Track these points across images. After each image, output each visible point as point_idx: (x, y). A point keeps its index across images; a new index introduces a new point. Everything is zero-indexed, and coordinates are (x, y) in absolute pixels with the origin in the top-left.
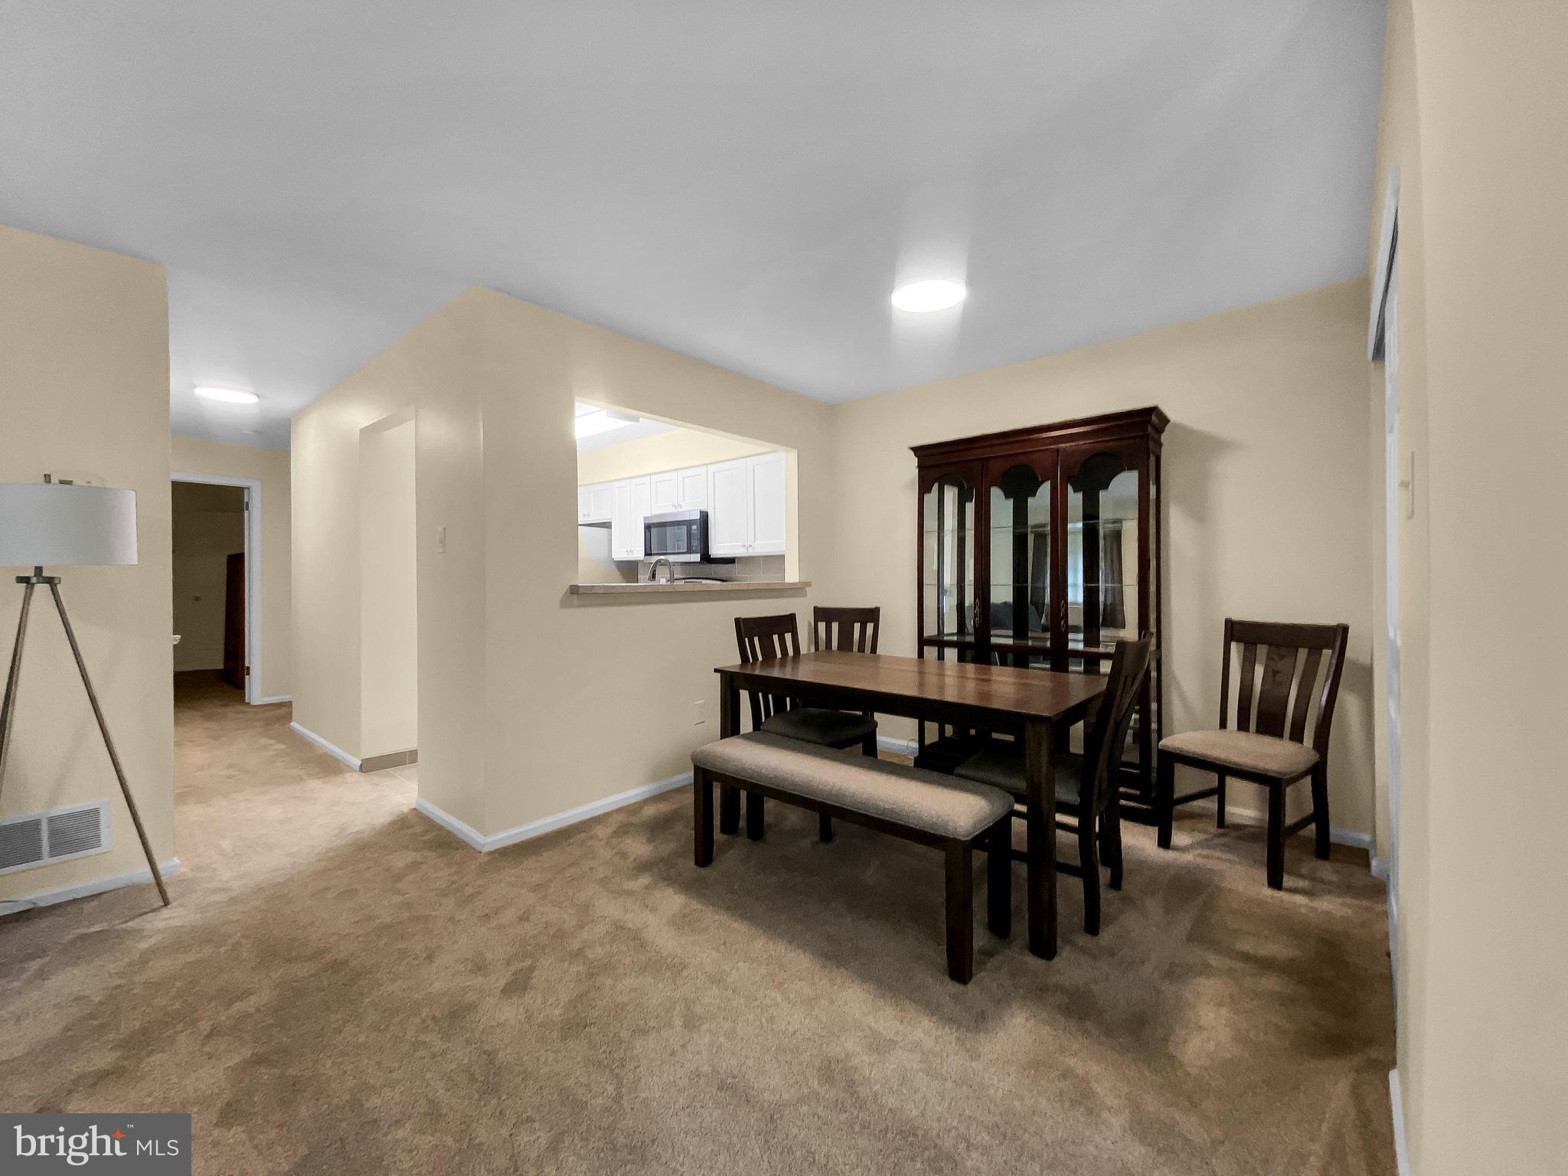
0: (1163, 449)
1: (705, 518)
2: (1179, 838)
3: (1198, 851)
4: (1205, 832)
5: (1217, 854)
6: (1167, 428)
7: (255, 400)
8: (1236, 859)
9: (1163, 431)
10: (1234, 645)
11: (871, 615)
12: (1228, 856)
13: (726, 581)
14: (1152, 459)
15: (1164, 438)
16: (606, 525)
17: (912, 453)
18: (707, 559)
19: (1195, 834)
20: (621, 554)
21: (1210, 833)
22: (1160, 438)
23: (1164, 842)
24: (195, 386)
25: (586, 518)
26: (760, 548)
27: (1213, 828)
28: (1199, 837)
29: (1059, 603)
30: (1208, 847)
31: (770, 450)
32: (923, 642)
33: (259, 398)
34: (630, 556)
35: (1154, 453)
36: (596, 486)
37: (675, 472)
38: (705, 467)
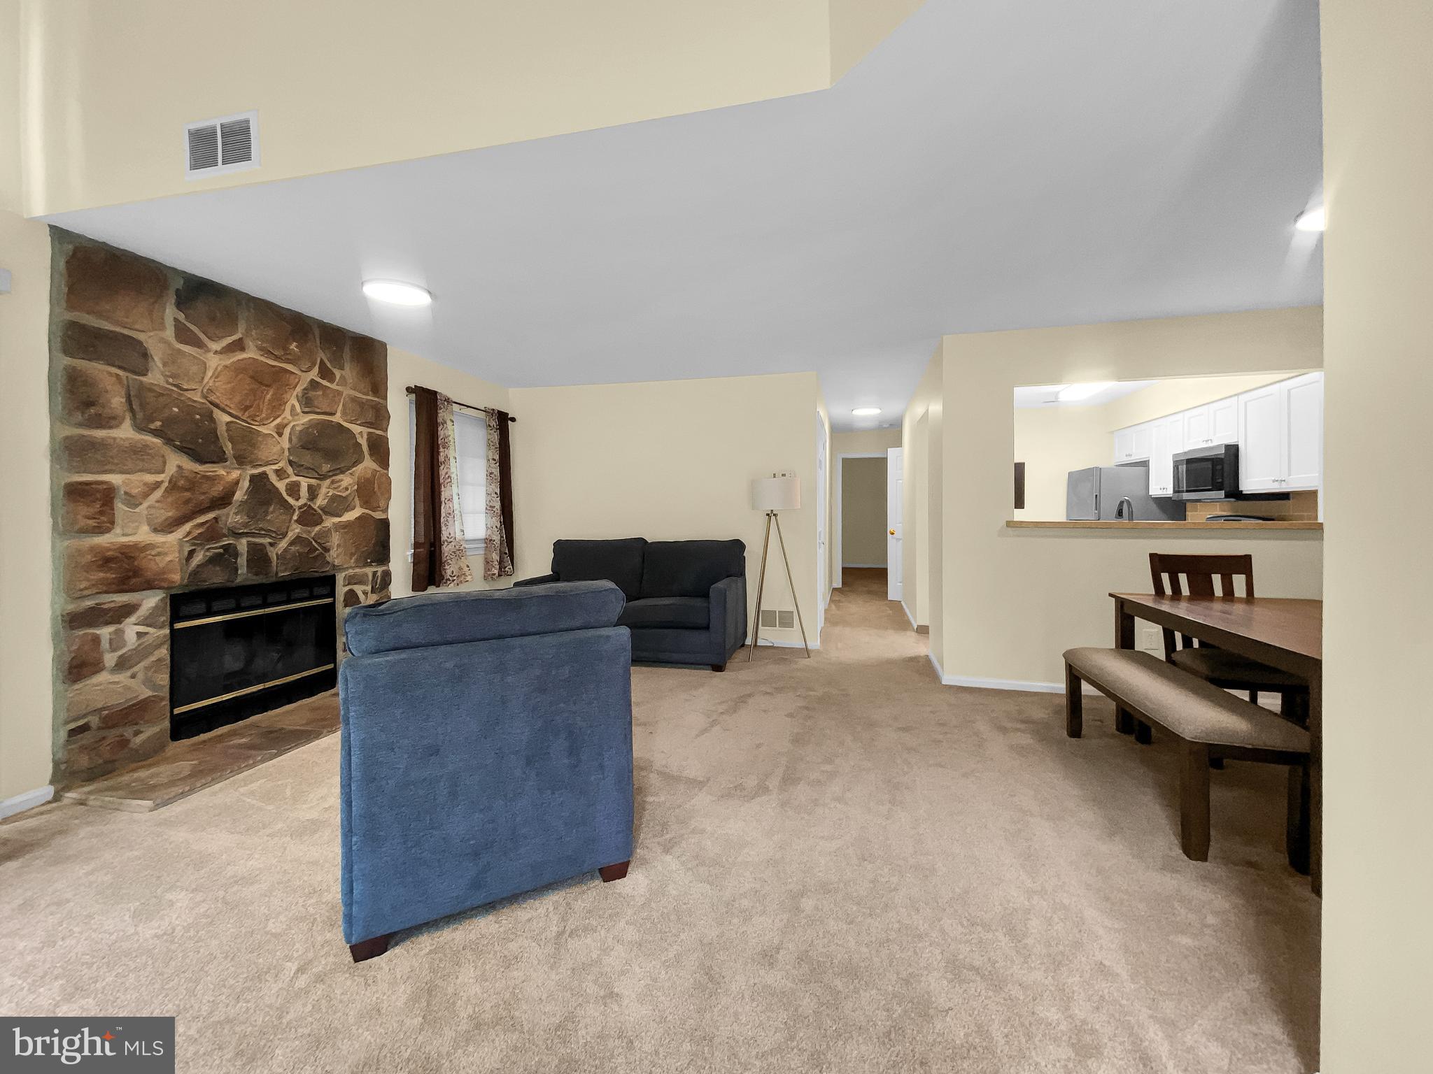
1: (1233, 451)
7: (879, 411)
13: (1273, 520)
16: (1145, 464)
18: (1233, 495)
24: (854, 410)
25: (1128, 459)
26: (1294, 483)
33: (881, 410)
34: (1164, 493)
36: (1136, 427)
37: (1206, 407)
38: (1236, 397)
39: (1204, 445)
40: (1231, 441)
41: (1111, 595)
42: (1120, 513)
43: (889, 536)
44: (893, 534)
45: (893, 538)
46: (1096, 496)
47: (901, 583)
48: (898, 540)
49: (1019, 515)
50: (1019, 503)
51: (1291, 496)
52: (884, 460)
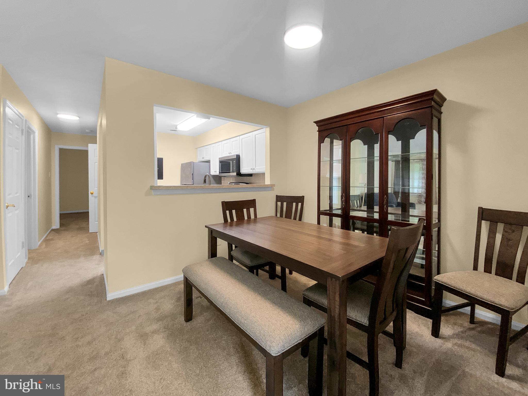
0: (443, 115)
1: (238, 157)
2: (445, 330)
3: (456, 341)
4: (461, 326)
5: (467, 344)
6: (445, 104)
7: (78, 118)
8: (479, 349)
9: (442, 106)
10: (483, 222)
11: (300, 199)
12: (473, 346)
13: (248, 184)
14: (435, 120)
15: (443, 109)
16: (208, 162)
17: (315, 125)
18: (239, 174)
19: (456, 327)
20: (213, 173)
21: (464, 327)
22: (441, 109)
23: (436, 332)
24: (58, 114)
25: (203, 159)
26: (257, 170)
27: (467, 324)
28: (458, 329)
29: (383, 196)
30: (462, 338)
31: (261, 128)
32: (320, 213)
33: (79, 118)
34: (216, 173)
35: (437, 117)
36: (206, 147)
37: (229, 140)
38: (239, 137)
39: (229, 155)
40: (237, 154)
41: (206, 227)
42: (205, 181)
43: (90, 195)
44: (92, 194)
45: (92, 196)
46: (192, 174)
47: (97, 221)
48: (95, 197)
49: (160, 183)
50: (160, 176)
51: (253, 175)
52: (87, 152)
